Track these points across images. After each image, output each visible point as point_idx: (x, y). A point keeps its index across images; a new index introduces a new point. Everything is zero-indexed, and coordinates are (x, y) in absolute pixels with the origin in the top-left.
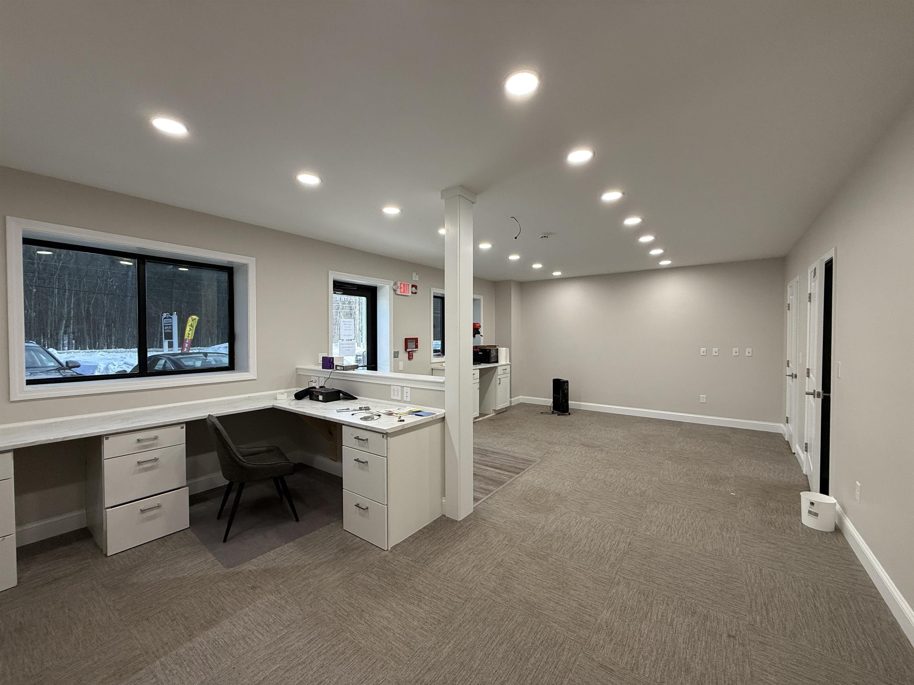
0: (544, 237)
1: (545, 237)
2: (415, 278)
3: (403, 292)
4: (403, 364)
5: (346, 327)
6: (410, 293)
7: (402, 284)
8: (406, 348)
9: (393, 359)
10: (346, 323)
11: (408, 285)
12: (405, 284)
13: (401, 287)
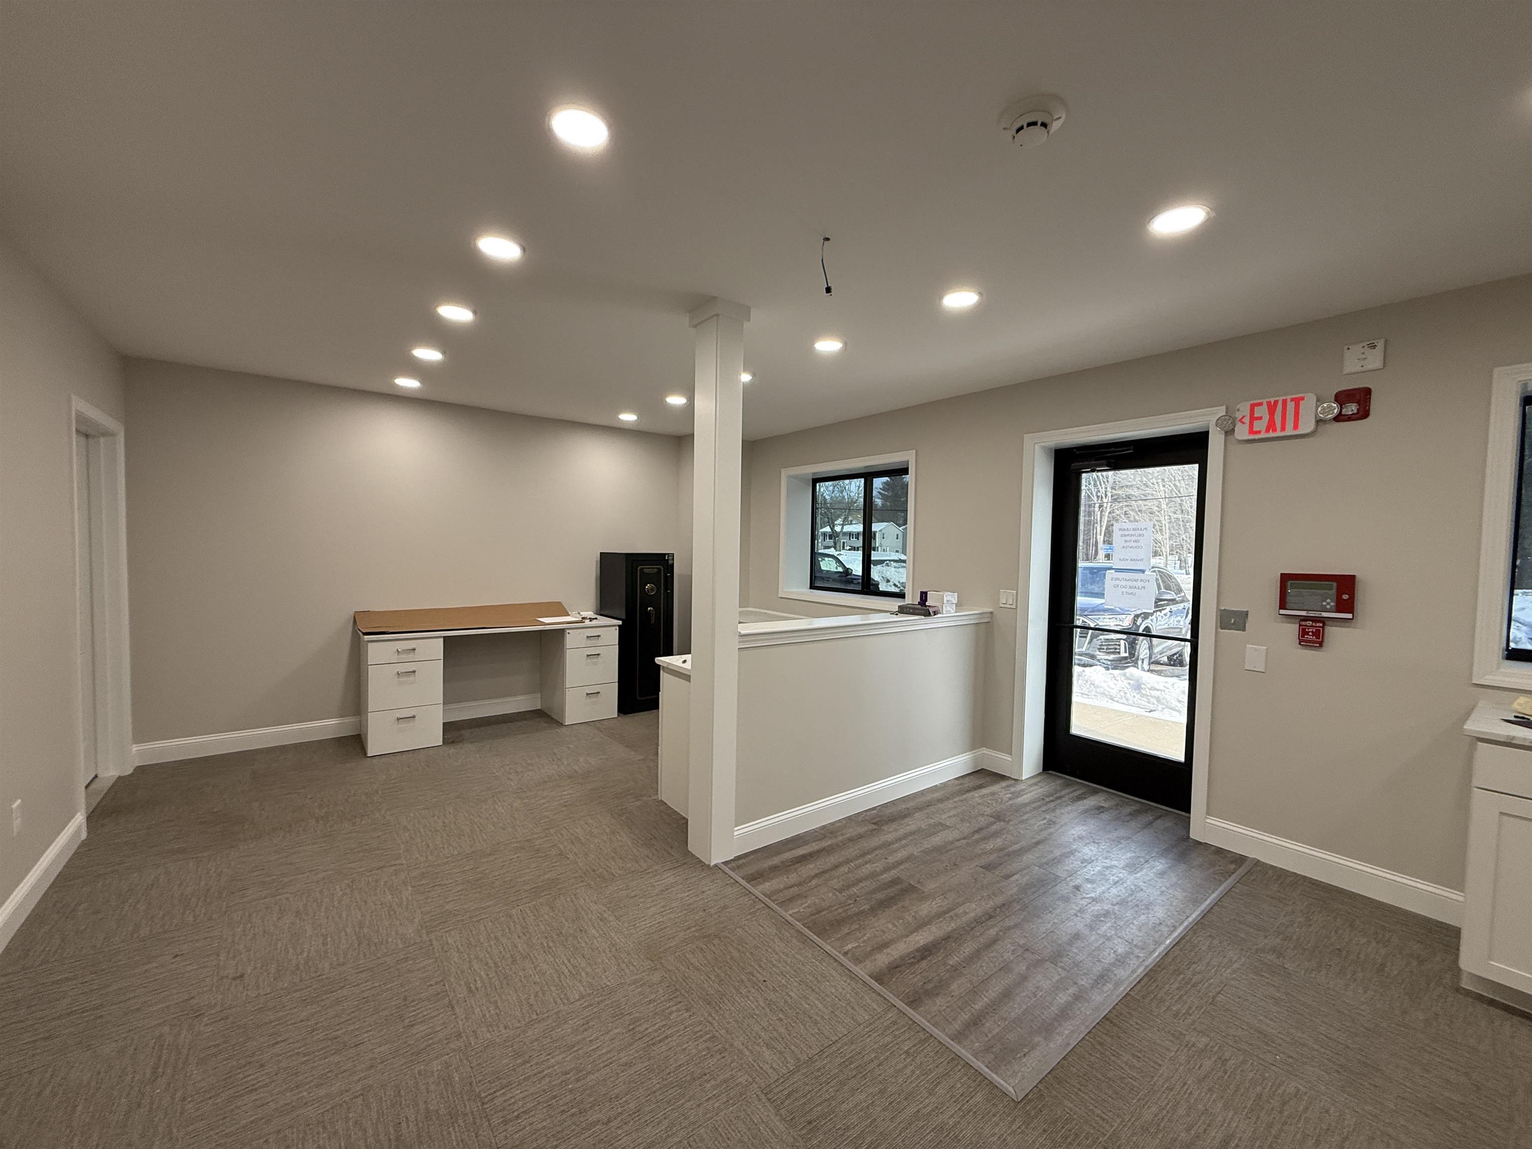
0: (1029, 125)
1: (1034, 124)
2: (1362, 363)
3: (1267, 431)
4: (1264, 652)
5: (1126, 541)
6: (1307, 425)
7: (1260, 404)
8: (1282, 606)
9: (1216, 632)
10: (1126, 533)
11: (1297, 401)
12: (1276, 402)
13: (1256, 415)
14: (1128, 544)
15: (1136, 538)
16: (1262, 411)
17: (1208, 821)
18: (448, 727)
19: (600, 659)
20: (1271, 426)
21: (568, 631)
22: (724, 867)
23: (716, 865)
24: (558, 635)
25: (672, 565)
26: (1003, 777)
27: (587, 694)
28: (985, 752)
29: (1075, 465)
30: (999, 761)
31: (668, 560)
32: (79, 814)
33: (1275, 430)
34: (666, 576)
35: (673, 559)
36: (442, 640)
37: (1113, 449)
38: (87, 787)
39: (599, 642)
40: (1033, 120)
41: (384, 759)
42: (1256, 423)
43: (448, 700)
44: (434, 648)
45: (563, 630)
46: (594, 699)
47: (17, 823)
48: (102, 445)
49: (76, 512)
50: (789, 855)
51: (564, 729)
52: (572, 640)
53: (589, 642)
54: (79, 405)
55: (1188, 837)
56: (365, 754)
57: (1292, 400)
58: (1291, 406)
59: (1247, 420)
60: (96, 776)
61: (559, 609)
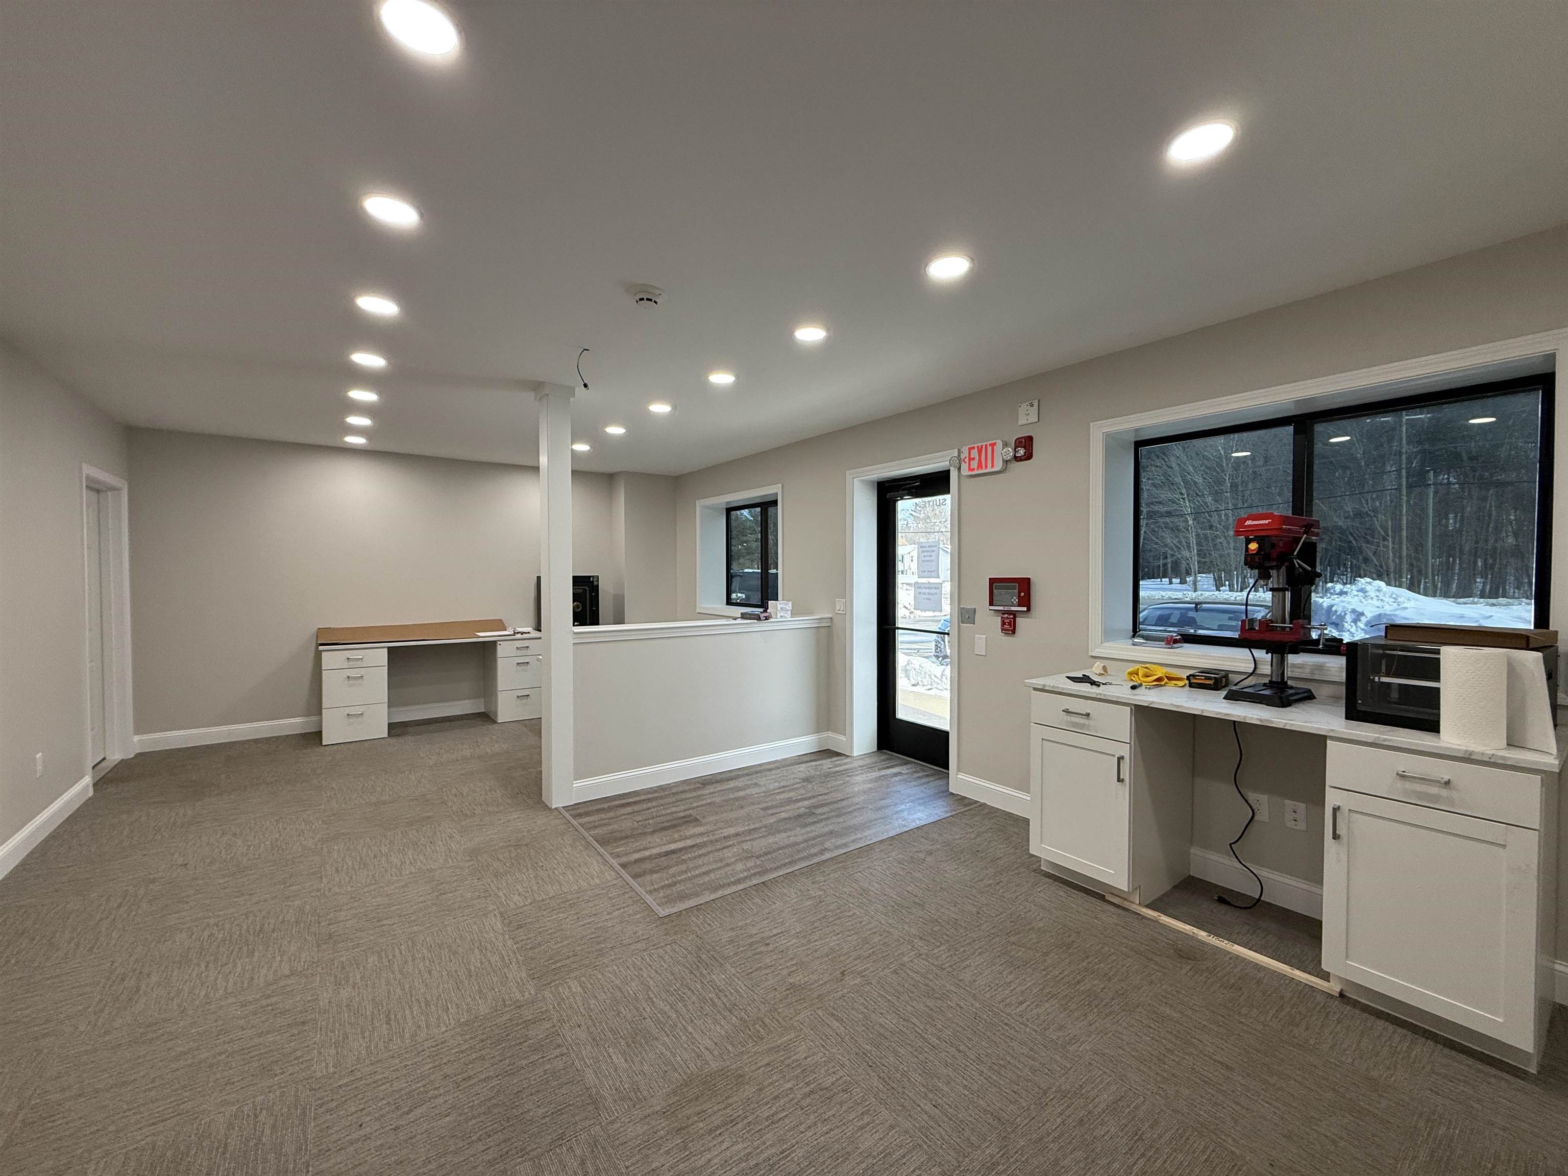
0: (648, 299)
1: (651, 300)
2: (1028, 417)
3: (978, 469)
4: (984, 640)
5: (924, 556)
6: (999, 466)
7: (973, 448)
8: (991, 604)
9: (959, 626)
10: (925, 549)
11: (993, 445)
12: (982, 446)
13: (972, 456)
14: (926, 558)
15: (929, 554)
16: (975, 453)
17: (958, 776)
18: (391, 726)
19: (529, 667)
20: (980, 466)
21: (499, 643)
22: (563, 812)
23: (556, 808)
24: (489, 648)
25: (597, 586)
26: (838, 754)
27: (518, 697)
28: (830, 735)
29: (889, 495)
30: (835, 740)
31: (593, 581)
32: (87, 776)
33: (982, 468)
34: (591, 596)
35: (598, 581)
36: (386, 650)
37: (908, 482)
38: (94, 767)
39: (529, 652)
40: (641, 297)
41: (335, 747)
42: (972, 462)
43: (392, 703)
44: (381, 656)
45: (495, 642)
46: (524, 701)
47: (39, 768)
48: (110, 496)
49: (86, 550)
50: (617, 803)
51: (496, 726)
52: (503, 650)
53: (519, 651)
54: (89, 470)
55: (948, 790)
56: (321, 743)
57: (990, 445)
58: (990, 449)
59: (967, 460)
60: (104, 759)
61: (499, 625)
